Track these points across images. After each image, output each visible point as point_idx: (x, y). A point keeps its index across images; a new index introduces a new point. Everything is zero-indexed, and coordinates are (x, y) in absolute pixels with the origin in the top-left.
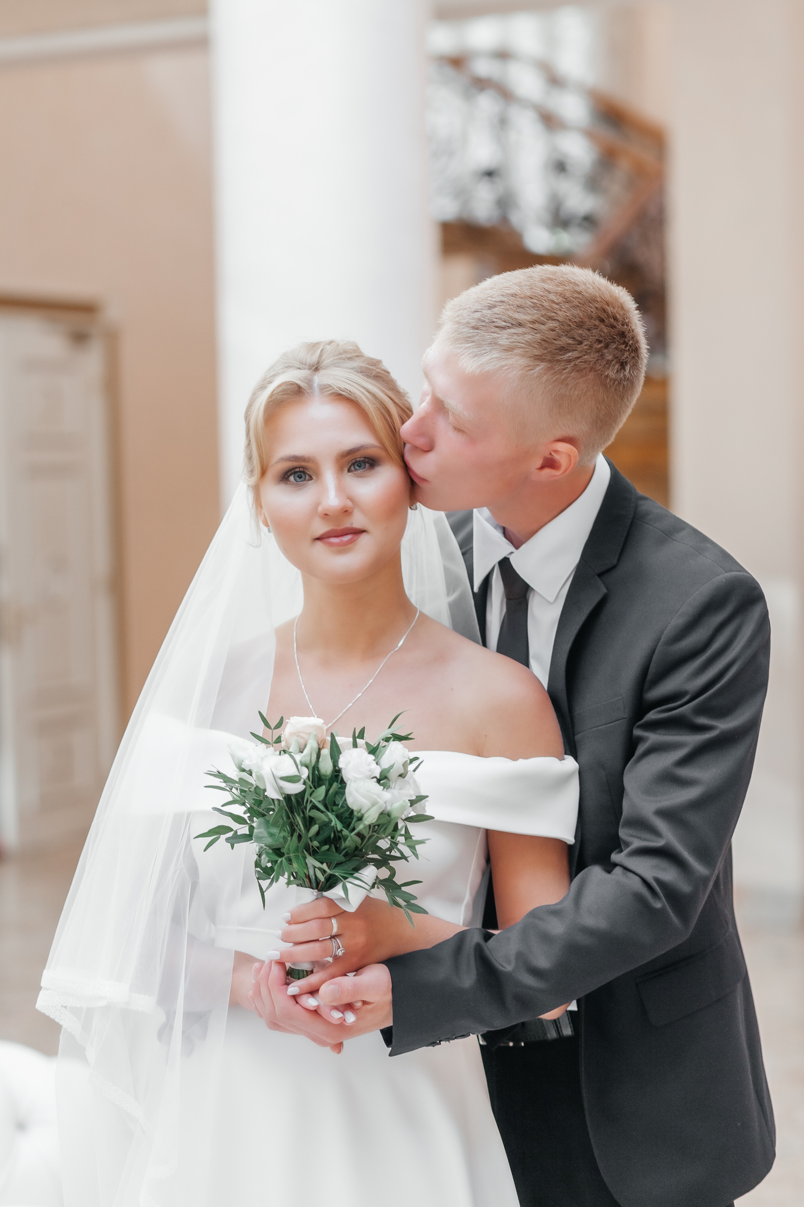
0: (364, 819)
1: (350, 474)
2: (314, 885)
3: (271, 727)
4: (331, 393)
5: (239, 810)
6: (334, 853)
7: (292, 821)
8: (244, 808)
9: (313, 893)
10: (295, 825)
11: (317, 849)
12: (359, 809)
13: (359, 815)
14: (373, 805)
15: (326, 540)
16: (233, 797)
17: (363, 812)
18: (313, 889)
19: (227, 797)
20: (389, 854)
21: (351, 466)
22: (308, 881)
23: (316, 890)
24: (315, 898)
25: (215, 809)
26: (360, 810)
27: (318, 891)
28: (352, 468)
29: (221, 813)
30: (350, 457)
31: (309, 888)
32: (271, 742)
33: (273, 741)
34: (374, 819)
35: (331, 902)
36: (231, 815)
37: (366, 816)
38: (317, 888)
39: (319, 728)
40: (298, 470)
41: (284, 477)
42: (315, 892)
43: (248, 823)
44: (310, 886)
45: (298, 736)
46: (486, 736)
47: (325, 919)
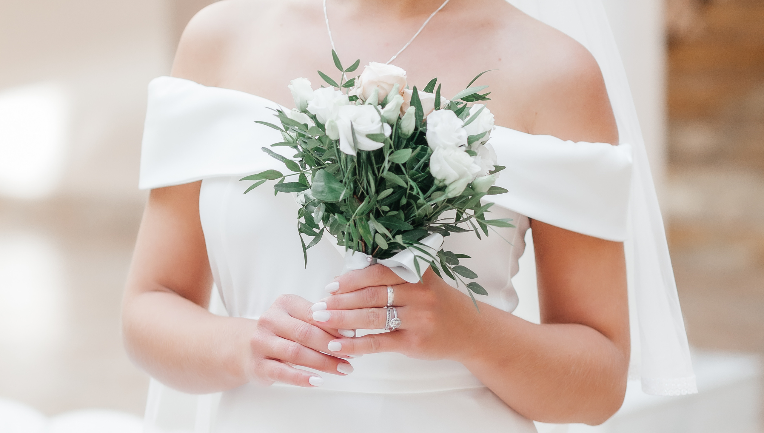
0: (447, 190)
2: (370, 251)
3: (342, 68)
5: (290, 153)
6: (402, 221)
7: (357, 178)
8: (295, 152)
9: (367, 258)
10: (359, 182)
11: (382, 213)
12: (443, 178)
13: (441, 184)
14: (461, 177)
16: (285, 138)
17: (447, 182)
18: (367, 254)
19: (279, 137)
20: (454, 225)
22: (363, 245)
23: (371, 256)
24: (369, 264)
25: (265, 149)
26: (444, 180)
27: (373, 257)
29: (271, 155)
31: (363, 252)
32: (339, 85)
33: (342, 84)
34: (459, 193)
35: (386, 270)
36: (283, 159)
37: (451, 188)
38: (372, 254)
39: (400, 80)
42: (369, 258)
43: (301, 171)
44: (364, 250)
45: (378, 86)
46: (536, 113)
47: (379, 287)
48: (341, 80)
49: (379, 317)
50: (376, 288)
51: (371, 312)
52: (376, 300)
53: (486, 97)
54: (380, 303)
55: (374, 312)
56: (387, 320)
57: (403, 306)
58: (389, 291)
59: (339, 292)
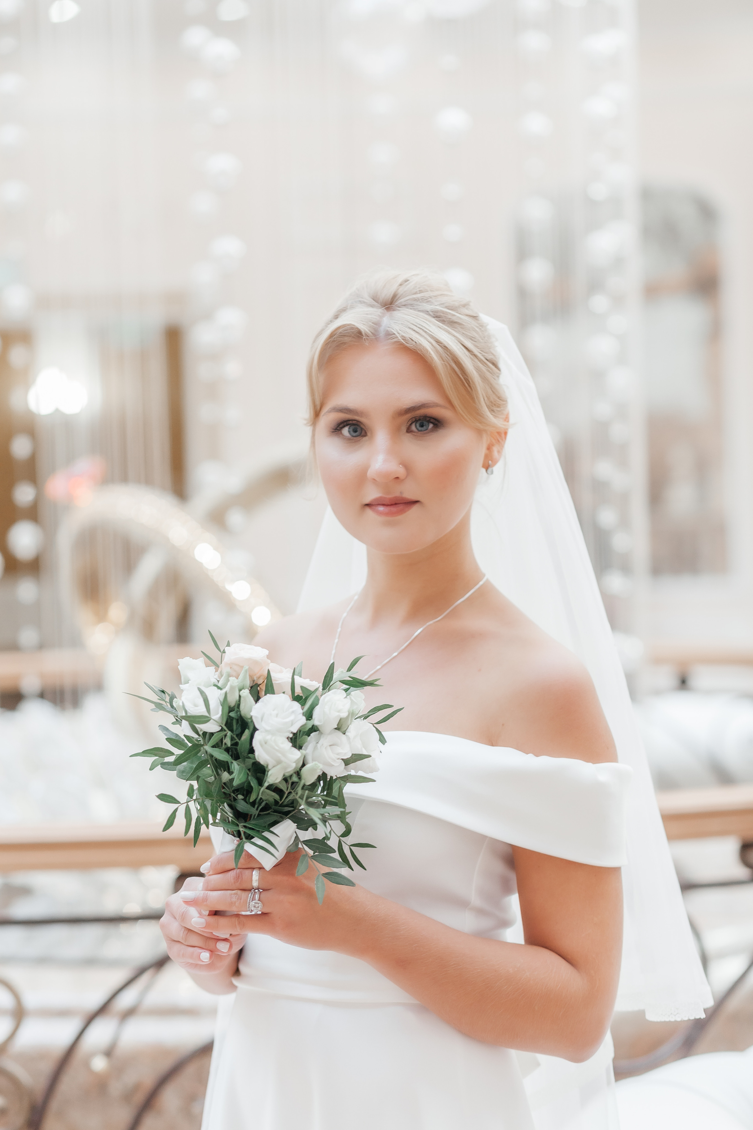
1: (408, 434)
4: (395, 341)
9: (234, 841)
14: (278, 763)
15: (374, 507)
17: (269, 768)
21: (411, 424)
24: (235, 847)
28: (413, 427)
30: (409, 416)
37: (269, 773)
40: (351, 422)
41: (337, 428)
46: (503, 725)
47: (245, 870)
48: (221, 658)
49: (241, 899)
50: (241, 870)
51: (235, 894)
52: (239, 882)
53: (374, 683)
54: (244, 886)
55: (237, 894)
56: (248, 901)
57: (269, 890)
58: (254, 873)
59: (211, 873)
